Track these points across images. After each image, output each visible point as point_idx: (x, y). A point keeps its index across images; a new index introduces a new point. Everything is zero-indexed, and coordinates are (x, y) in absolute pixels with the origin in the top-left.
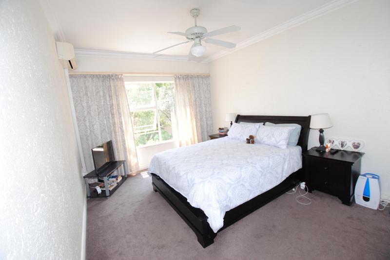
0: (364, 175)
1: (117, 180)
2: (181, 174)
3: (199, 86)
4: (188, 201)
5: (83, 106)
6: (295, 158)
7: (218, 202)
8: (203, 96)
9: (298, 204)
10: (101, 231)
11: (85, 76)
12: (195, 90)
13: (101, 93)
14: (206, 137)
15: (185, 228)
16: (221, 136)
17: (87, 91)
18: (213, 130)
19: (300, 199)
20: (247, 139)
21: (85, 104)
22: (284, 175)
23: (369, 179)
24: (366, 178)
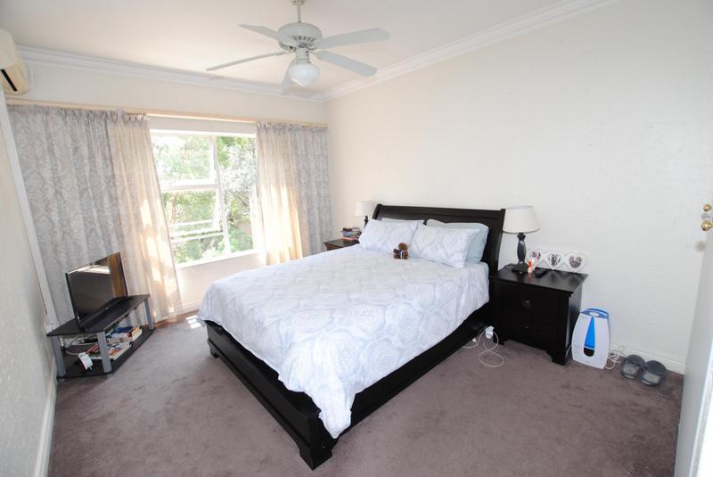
0: (587, 313)
1: (130, 336)
2: (267, 322)
3: (306, 146)
4: (280, 378)
5: (42, 178)
6: (478, 284)
7: (341, 378)
8: (313, 166)
9: (482, 366)
10: (87, 455)
11: (46, 111)
12: (297, 154)
13: (85, 151)
14: (319, 244)
15: (275, 431)
16: (348, 243)
17: (51, 144)
18: (331, 232)
19: (486, 357)
20: (395, 251)
21: (47, 174)
22: (460, 316)
23: (595, 319)
24: (590, 317)
